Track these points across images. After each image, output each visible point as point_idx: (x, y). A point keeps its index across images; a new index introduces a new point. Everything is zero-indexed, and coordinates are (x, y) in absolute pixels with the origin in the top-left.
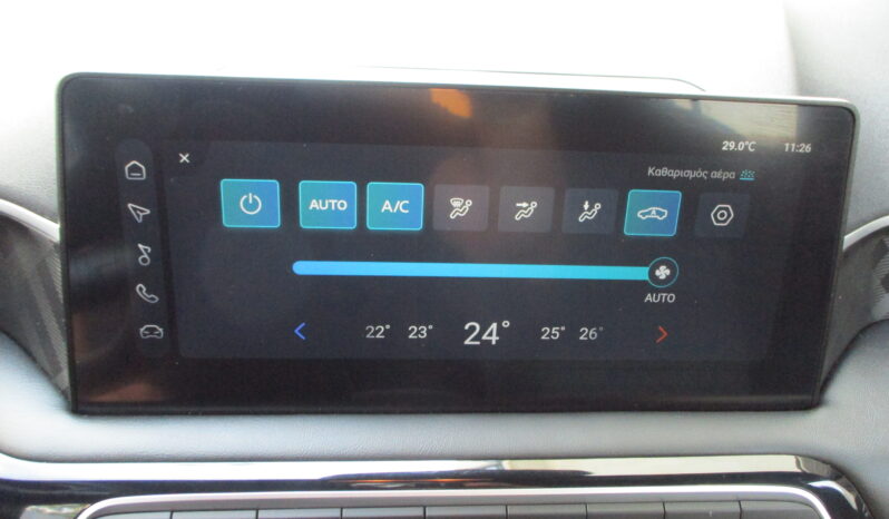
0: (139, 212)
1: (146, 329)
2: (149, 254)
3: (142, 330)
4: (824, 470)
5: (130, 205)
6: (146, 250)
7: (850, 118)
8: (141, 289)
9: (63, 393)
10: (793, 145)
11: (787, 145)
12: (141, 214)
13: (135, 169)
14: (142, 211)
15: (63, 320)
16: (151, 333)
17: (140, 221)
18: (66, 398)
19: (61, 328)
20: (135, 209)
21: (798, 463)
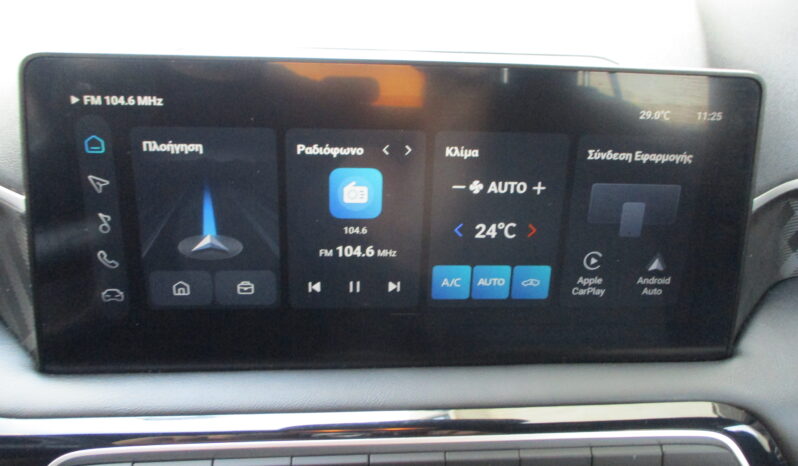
0: (98, 183)
1: (109, 292)
2: (109, 222)
3: (104, 293)
4: (739, 415)
5: (90, 177)
6: (106, 219)
7: (757, 87)
8: (102, 255)
9: (31, 354)
10: (705, 114)
11: (700, 113)
12: (101, 185)
13: (97, 146)
14: (102, 183)
15: (30, 286)
16: (112, 297)
17: (100, 191)
18: (34, 359)
19: (28, 294)
20: (95, 181)
21: (714, 410)
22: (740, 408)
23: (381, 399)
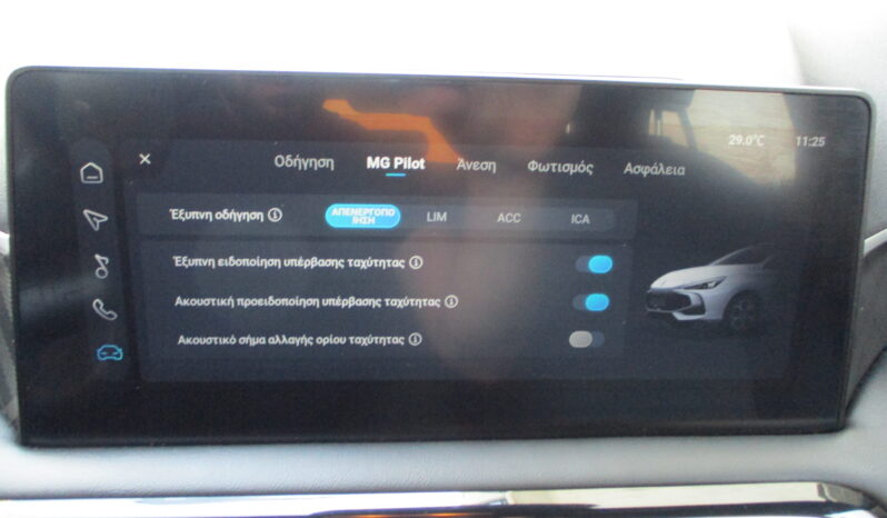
0: (95, 218)
1: (104, 350)
2: (106, 266)
3: (99, 350)
5: (86, 212)
6: (104, 261)
7: (864, 108)
8: (98, 305)
9: (13, 424)
10: (806, 138)
11: (799, 138)
12: (98, 222)
13: (92, 172)
14: (99, 218)
15: (13, 341)
16: (110, 354)
17: (97, 229)
18: (16, 428)
19: (10, 351)
20: (92, 216)
21: (821, 492)
22: (857, 490)
23: (426, 479)
